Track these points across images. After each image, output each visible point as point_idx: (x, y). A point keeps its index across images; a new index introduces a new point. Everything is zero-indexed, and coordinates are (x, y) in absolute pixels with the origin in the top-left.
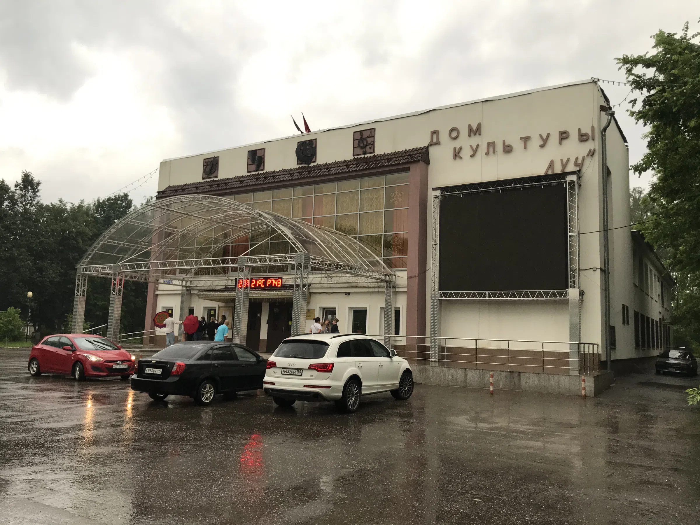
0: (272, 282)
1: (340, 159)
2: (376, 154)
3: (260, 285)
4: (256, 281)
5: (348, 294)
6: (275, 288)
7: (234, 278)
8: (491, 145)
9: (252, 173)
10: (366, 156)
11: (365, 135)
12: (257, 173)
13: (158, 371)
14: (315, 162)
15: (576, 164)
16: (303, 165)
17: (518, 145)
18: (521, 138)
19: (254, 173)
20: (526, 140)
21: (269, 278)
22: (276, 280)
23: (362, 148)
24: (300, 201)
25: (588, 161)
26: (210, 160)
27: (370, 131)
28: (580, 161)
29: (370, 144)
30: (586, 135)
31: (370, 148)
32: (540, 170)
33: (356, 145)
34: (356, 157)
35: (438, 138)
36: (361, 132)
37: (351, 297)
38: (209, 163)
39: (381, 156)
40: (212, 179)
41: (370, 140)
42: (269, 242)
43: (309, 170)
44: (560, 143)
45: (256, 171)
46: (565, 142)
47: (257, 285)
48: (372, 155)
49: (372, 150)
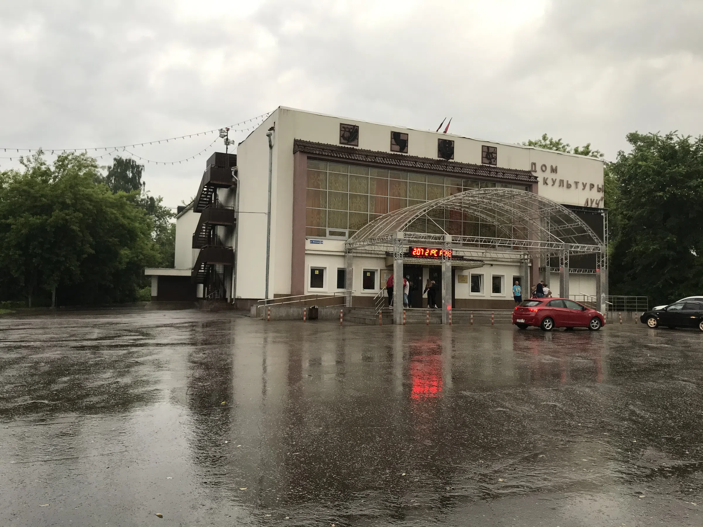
1: (473, 163)
2: (498, 166)
3: (433, 254)
4: (430, 251)
5: (492, 265)
8: (562, 182)
10: (491, 166)
11: (491, 150)
14: (453, 159)
15: (596, 204)
16: (444, 159)
17: (573, 186)
18: (575, 182)
19: (398, 153)
21: (441, 249)
23: (488, 159)
25: (600, 202)
26: (348, 127)
27: (494, 148)
29: (494, 158)
30: (600, 189)
31: (494, 161)
32: (582, 203)
33: (484, 156)
34: (484, 165)
35: (535, 168)
36: (488, 147)
37: (494, 268)
39: (500, 169)
40: (352, 147)
41: (494, 155)
43: (448, 164)
45: (400, 151)
46: (592, 190)
48: (495, 166)
49: (495, 163)
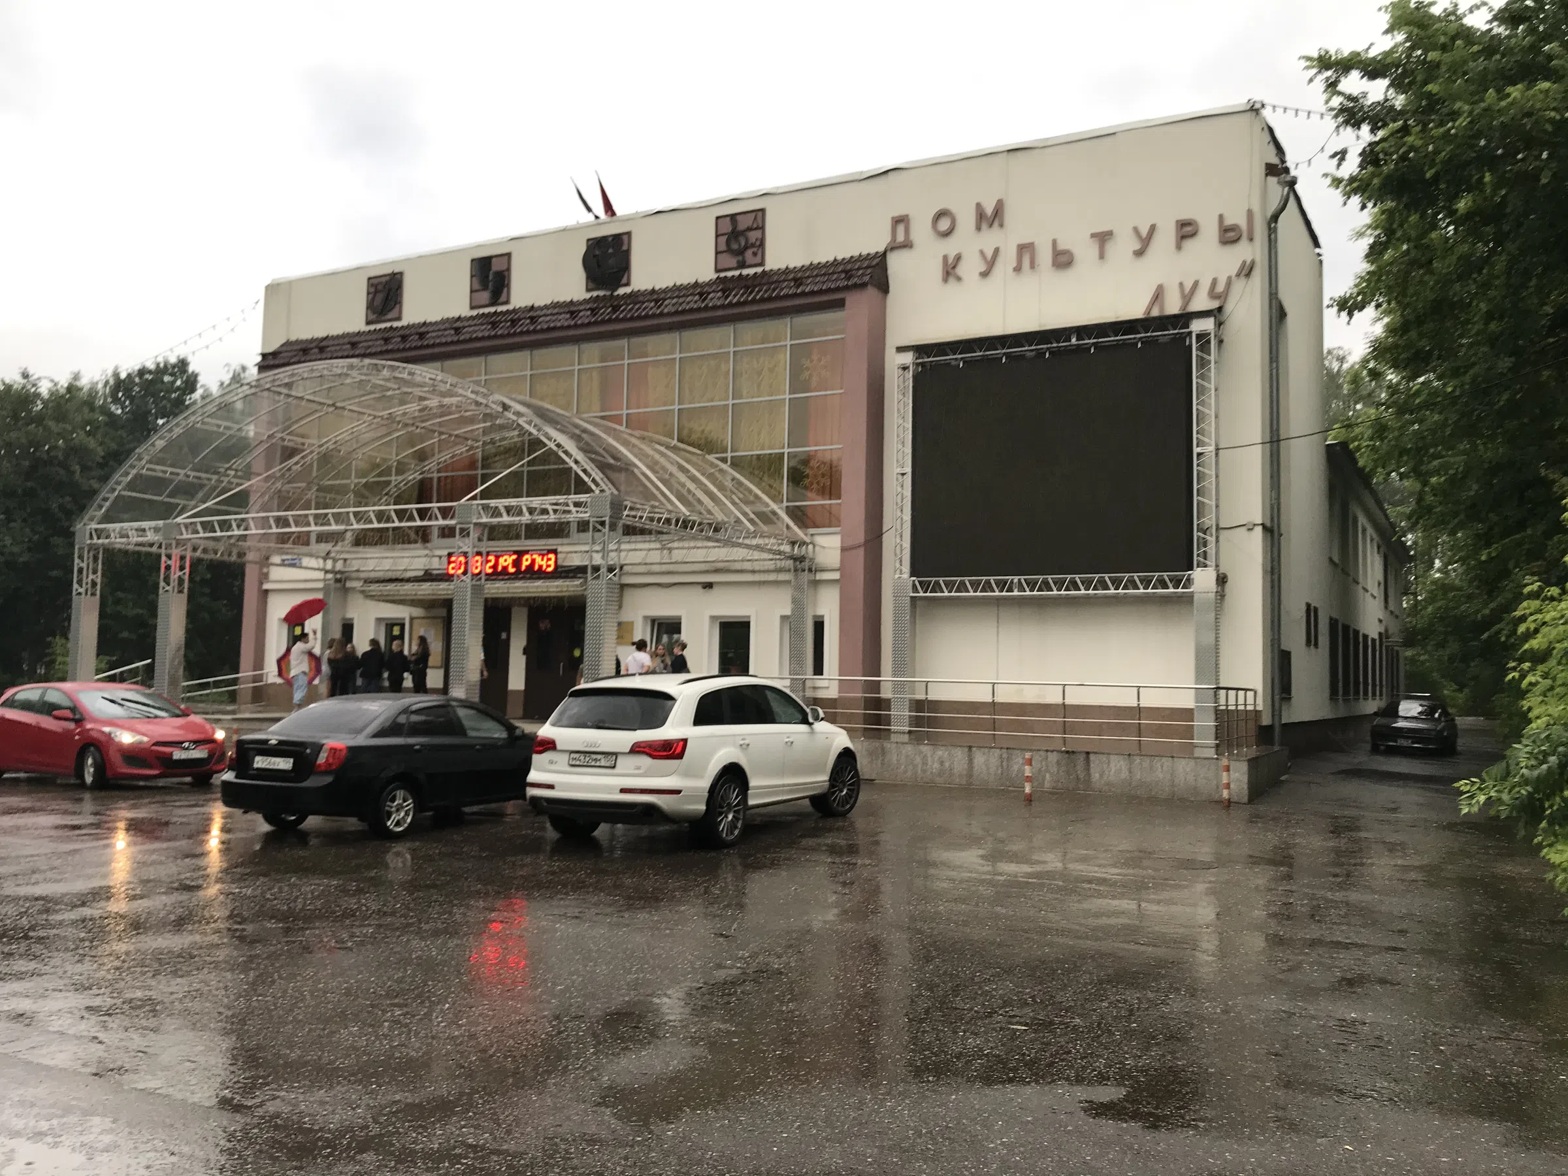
0: (533, 561)
1: (686, 279)
2: (768, 268)
3: (505, 568)
4: (497, 558)
5: (708, 586)
6: (541, 574)
7: (445, 552)
8: (1026, 249)
9: (481, 311)
10: (745, 272)
11: (743, 223)
12: (492, 309)
13: (284, 764)
14: (628, 284)
15: (1213, 295)
16: (601, 293)
17: (1085, 251)
18: (1093, 236)
19: (486, 310)
20: (1103, 238)
21: (527, 552)
22: (543, 555)
23: (735, 253)
24: (595, 374)
25: (1238, 286)
26: (384, 280)
27: (753, 215)
28: (1220, 288)
29: (753, 245)
30: (1233, 228)
31: (755, 254)
32: (1134, 308)
33: (723, 247)
34: (722, 275)
35: (907, 231)
36: (733, 217)
37: (716, 590)
38: (380, 287)
39: (779, 272)
40: (388, 325)
41: (753, 236)
42: (526, 469)
43: (615, 304)
44: (1179, 247)
45: (492, 304)
46: (1188, 244)
47: (500, 568)
48: (759, 270)
49: (758, 260)
